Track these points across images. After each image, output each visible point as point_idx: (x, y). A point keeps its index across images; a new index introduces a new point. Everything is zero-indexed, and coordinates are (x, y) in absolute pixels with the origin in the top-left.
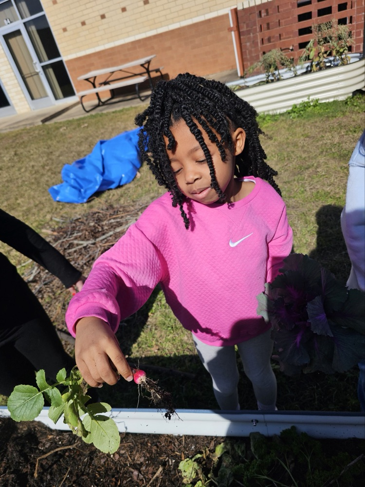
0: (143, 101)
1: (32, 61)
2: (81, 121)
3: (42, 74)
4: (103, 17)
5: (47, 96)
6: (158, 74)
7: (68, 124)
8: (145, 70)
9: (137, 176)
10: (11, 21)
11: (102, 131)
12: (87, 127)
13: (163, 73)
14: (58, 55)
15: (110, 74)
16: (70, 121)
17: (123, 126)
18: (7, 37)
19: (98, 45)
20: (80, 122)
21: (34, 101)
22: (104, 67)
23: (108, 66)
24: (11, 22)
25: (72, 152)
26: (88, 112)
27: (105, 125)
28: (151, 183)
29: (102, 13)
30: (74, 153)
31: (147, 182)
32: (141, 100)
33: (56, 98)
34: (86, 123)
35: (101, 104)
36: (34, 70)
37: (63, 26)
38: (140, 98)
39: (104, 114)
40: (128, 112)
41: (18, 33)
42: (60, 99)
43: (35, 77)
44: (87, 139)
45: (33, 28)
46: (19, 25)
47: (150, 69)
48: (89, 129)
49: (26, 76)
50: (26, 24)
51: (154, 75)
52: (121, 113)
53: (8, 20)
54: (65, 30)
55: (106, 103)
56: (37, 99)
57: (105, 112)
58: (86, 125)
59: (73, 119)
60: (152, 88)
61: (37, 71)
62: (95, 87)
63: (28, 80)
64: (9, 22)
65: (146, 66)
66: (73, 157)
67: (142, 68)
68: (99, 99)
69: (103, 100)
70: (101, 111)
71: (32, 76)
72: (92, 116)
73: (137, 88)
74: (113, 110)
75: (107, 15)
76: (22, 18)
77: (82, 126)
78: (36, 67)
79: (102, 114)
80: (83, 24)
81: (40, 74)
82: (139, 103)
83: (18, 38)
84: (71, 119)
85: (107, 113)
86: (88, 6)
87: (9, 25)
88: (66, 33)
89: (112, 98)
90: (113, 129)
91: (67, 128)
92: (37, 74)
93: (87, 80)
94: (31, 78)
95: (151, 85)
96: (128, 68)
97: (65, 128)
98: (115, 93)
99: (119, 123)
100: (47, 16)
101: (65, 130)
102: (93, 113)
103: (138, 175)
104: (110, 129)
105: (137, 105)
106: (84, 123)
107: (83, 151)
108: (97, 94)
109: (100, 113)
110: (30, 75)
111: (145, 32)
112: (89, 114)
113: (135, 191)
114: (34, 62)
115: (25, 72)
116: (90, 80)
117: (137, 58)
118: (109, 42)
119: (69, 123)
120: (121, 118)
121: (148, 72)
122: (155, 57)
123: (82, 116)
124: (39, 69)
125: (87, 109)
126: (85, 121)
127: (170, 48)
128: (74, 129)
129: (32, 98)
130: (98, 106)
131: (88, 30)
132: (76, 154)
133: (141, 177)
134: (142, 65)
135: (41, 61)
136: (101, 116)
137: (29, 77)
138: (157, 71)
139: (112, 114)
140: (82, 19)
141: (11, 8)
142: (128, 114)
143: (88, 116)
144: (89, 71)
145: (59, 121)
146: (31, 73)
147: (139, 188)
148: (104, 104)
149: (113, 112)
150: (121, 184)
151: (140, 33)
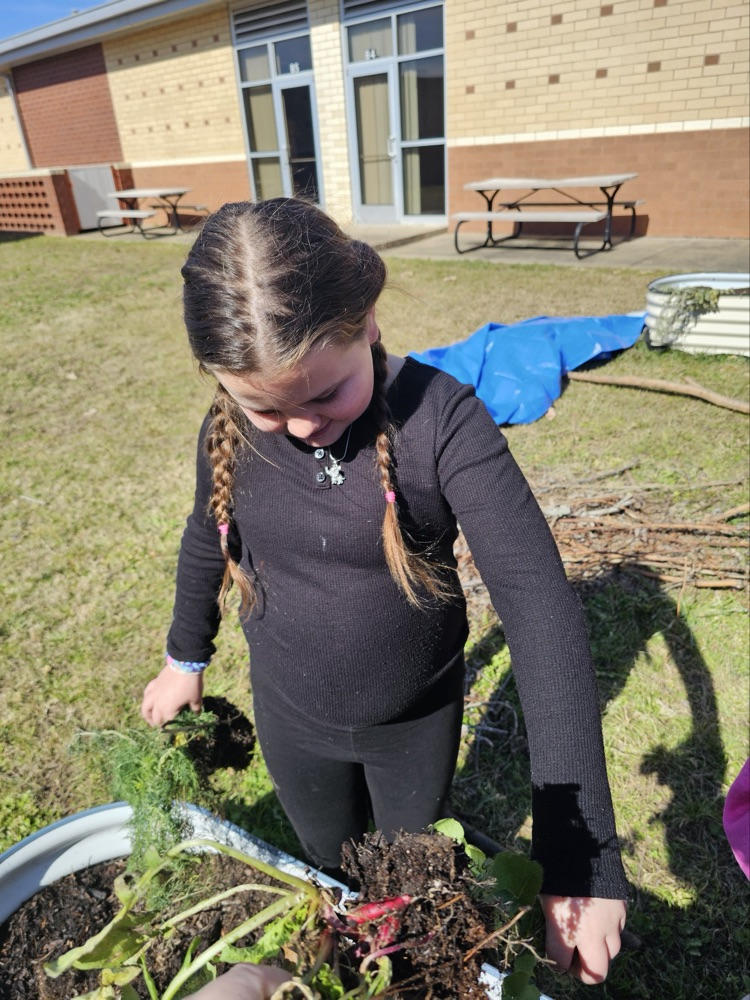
0: (580, 258)
1: (388, 133)
2: (445, 268)
3: (397, 162)
4: (554, 79)
5: (390, 203)
6: (629, 212)
7: (417, 266)
8: (605, 199)
9: (547, 415)
10: (378, 54)
11: (485, 299)
12: (455, 283)
13: (639, 212)
14: (440, 133)
15: (531, 191)
16: (422, 262)
17: (529, 300)
18: (359, 82)
19: (524, 131)
20: (442, 268)
21: (365, 207)
22: (519, 174)
23: (528, 175)
24: (377, 57)
25: (417, 326)
26: (461, 253)
27: (493, 288)
28: (577, 438)
29: (553, 71)
30: (420, 328)
31: (567, 434)
32: (577, 254)
33: (406, 212)
34: (453, 274)
35: (490, 243)
36: (386, 150)
37: (470, 82)
38: (576, 250)
39: (493, 265)
40: (544, 274)
41: (382, 78)
42: (413, 214)
43: (383, 165)
44: (451, 307)
45: (412, 76)
46: (389, 64)
47: (616, 200)
48: (458, 287)
49: (365, 160)
50: (403, 65)
51: (618, 211)
52: (530, 273)
53: (373, 52)
54: (470, 90)
55: (500, 244)
56: (372, 204)
57: (495, 261)
58: (454, 278)
59: (429, 260)
60: (606, 239)
61: (391, 154)
62: (490, 208)
63: (368, 167)
64: (373, 55)
65: (610, 192)
66: (418, 336)
67: (601, 193)
68: (490, 233)
69: (496, 237)
70: (488, 257)
71: (377, 161)
72: (467, 262)
73: (578, 231)
74: (514, 262)
75: (562, 78)
76: (400, 52)
77: (446, 279)
78: (391, 146)
79: (489, 263)
80: (510, 85)
81: (393, 161)
82: (570, 260)
83: (379, 87)
84: (425, 258)
85: (500, 264)
86: (532, 53)
87: (372, 62)
88: (471, 97)
89: (514, 237)
90: (508, 301)
91: (414, 273)
92: (389, 159)
93: (481, 192)
94: (374, 165)
95: (607, 231)
96: (570, 188)
97: (411, 273)
98: (521, 229)
99: (524, 292)
100: (446, 59)
101: (410, 277)
102: (472, 257)
103: (551, 412)
104: (501, 299)
105: (566, 264)
106: (449, 274)
107: (440, 330)
108: (490, 224)
109: (485, 261)
110: (374, 159)
111: (630, 125)
112: (462, 258)
113: (538, 446)
114: (392, 138)
115: (368, 151)
116: (486, 194)
117: (594, 172)
118: (547, 130)
119: (421, 265)
120: (528, 283)
121: (611, 203)
122: (634, 178)
123: (448, 259)
124: (395, 152)
125: (462, 247)
126: (453, 269)
127: (672, 167)
128: (429, 280)
129: (363, 201)
130: (485, 246)
131: (515, 98)
132: (425, 332)
133: (554, 420)
134: (603, 189)
135: (403, 138)
136: (486, 268)
137: (372, 162)
138: (627, 206)
139: (511, 271)
140: (511, 77)
141: (386, 31)
142: (543, 278)
143: (459, 262)
144: (489, 175)
145: (402, 256)
146: (377, 156)
147: (549, 442)
148: (496, 244)
149: (513, 267)
150: (511, 422)
151: (618, 125)
